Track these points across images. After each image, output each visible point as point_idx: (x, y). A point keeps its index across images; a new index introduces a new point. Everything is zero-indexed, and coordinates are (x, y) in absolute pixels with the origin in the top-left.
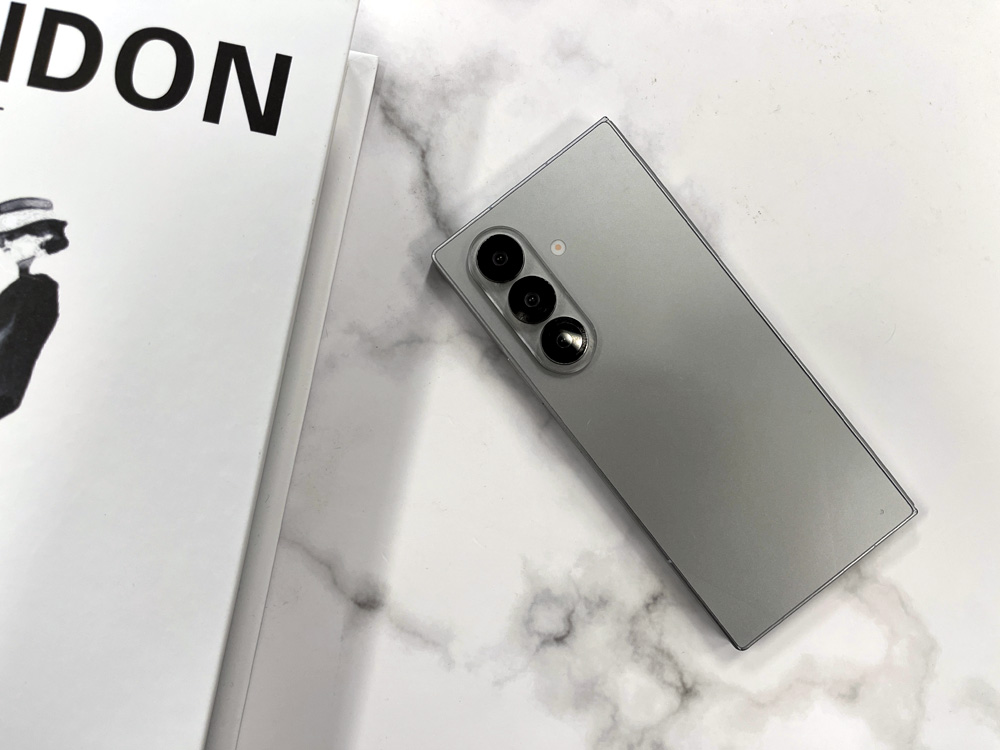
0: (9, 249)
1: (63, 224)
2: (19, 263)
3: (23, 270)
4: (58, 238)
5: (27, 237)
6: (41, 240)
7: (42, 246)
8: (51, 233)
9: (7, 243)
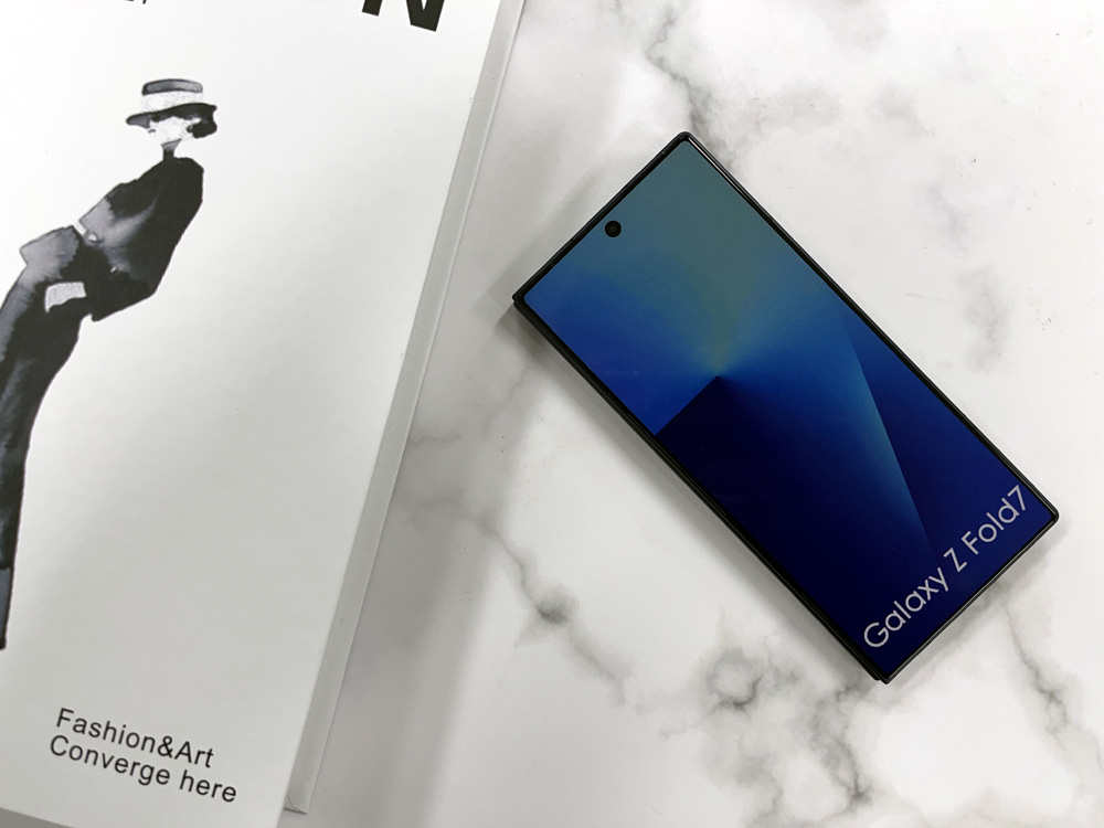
0: (154, 131)
1: (213, 108)
2: (163, 145)
3: (168, 153)
4: (206, 122)
5: (174, 119)
6: (189, 123)
7: (189, 130)
8: (199, 116)
9: (152, 123)
